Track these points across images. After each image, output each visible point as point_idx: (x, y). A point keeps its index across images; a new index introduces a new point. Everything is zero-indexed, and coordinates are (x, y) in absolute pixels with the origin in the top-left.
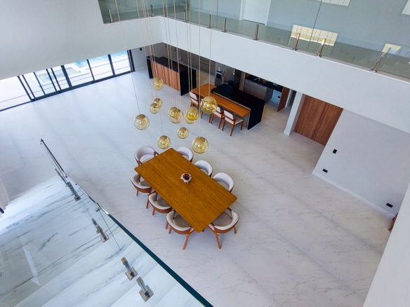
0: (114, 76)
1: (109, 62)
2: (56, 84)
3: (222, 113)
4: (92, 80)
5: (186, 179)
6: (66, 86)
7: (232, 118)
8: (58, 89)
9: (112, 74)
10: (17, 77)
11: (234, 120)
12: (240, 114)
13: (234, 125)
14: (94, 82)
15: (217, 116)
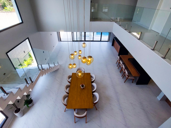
0: (101, 41)
1: (100, 36)
2: (81, 39)
3: (125, 70)
4: (92, 40)
5: (82, 87)
6: (83, 39)
8: (81, 40)
9: (100, 40)
10: (71, 33)
12: (133, 75)
13: (128, 78)
14: (93, 41)
15: (123, 71)
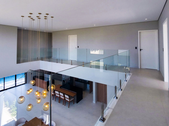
0: (16, 86)
3: (64, 96)
7: (68, 98)
11: (69, 99)
12: (72, 96)
13: (70, 102)
14: (4, 90)
15: (62, 99)
